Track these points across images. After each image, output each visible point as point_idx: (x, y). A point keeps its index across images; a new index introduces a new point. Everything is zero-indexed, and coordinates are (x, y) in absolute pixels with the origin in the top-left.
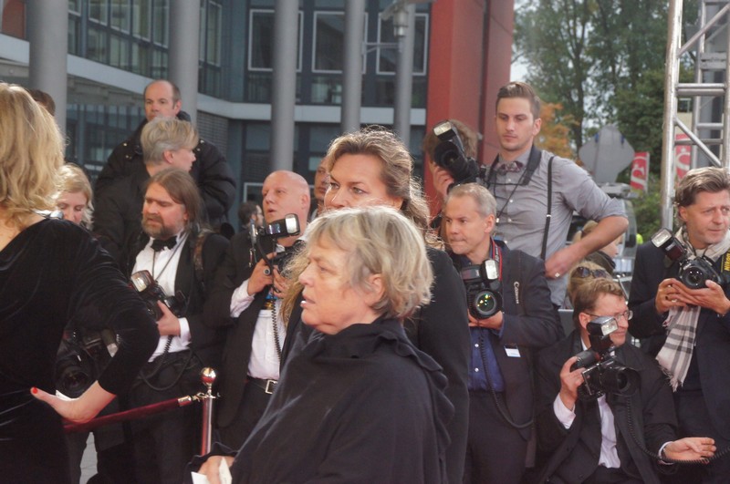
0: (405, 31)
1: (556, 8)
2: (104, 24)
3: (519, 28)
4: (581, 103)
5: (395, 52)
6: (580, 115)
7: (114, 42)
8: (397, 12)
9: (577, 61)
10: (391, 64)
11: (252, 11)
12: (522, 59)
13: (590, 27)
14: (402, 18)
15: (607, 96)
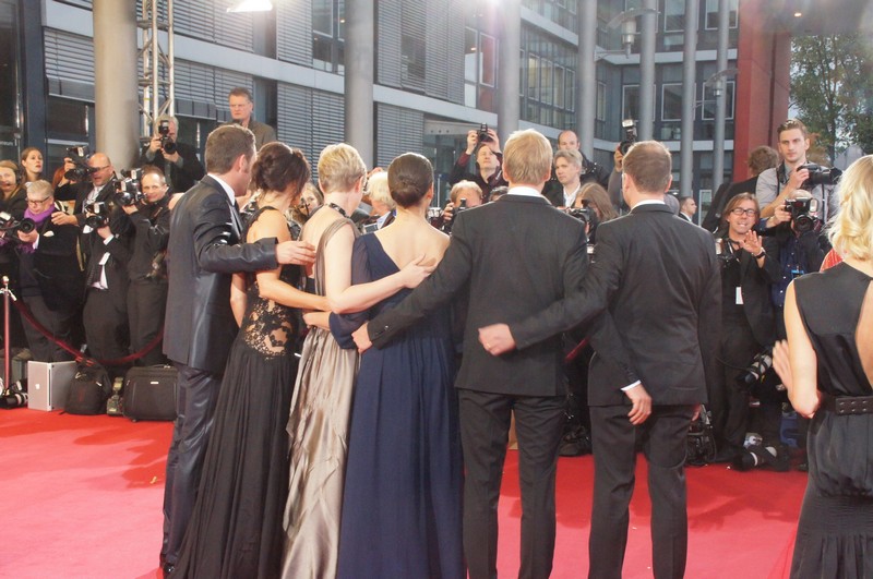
0: (721, 93)
1: (817, 73)
2: (537, 100)
3: (792, 87)
4: (834, 132)
5: (715, 106)
6: (834, 139)
7: (543, 110)
8: (715, 81)
9: (831, 106)
10: (711, 113)
11: (624, 87)
12: (794, 106)
13: (839, 84)
14: (719, 85)
15: (851, 126)
